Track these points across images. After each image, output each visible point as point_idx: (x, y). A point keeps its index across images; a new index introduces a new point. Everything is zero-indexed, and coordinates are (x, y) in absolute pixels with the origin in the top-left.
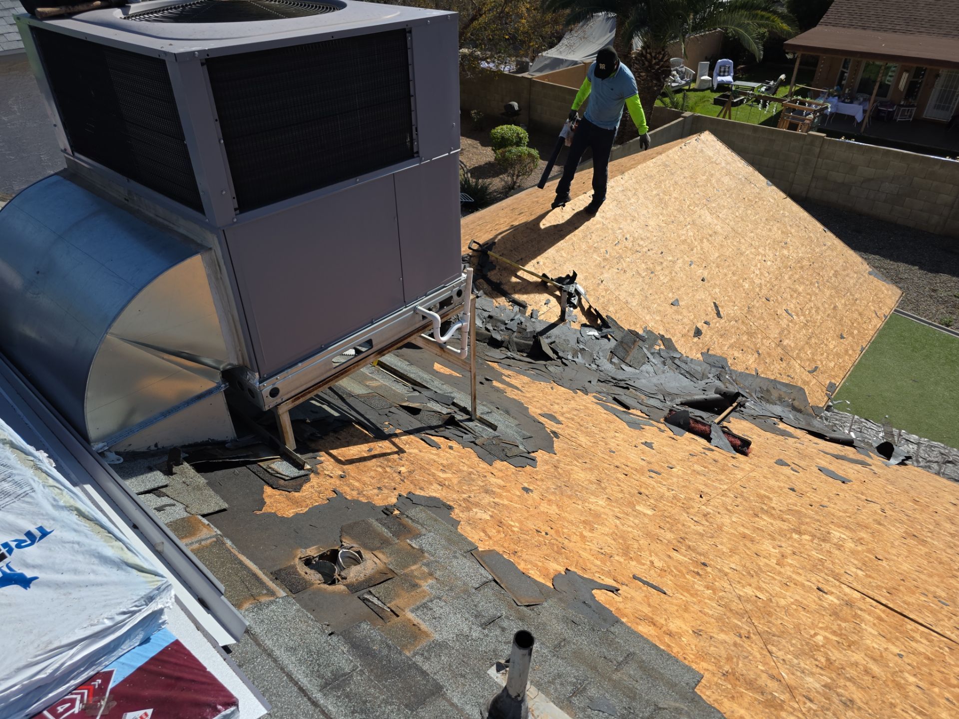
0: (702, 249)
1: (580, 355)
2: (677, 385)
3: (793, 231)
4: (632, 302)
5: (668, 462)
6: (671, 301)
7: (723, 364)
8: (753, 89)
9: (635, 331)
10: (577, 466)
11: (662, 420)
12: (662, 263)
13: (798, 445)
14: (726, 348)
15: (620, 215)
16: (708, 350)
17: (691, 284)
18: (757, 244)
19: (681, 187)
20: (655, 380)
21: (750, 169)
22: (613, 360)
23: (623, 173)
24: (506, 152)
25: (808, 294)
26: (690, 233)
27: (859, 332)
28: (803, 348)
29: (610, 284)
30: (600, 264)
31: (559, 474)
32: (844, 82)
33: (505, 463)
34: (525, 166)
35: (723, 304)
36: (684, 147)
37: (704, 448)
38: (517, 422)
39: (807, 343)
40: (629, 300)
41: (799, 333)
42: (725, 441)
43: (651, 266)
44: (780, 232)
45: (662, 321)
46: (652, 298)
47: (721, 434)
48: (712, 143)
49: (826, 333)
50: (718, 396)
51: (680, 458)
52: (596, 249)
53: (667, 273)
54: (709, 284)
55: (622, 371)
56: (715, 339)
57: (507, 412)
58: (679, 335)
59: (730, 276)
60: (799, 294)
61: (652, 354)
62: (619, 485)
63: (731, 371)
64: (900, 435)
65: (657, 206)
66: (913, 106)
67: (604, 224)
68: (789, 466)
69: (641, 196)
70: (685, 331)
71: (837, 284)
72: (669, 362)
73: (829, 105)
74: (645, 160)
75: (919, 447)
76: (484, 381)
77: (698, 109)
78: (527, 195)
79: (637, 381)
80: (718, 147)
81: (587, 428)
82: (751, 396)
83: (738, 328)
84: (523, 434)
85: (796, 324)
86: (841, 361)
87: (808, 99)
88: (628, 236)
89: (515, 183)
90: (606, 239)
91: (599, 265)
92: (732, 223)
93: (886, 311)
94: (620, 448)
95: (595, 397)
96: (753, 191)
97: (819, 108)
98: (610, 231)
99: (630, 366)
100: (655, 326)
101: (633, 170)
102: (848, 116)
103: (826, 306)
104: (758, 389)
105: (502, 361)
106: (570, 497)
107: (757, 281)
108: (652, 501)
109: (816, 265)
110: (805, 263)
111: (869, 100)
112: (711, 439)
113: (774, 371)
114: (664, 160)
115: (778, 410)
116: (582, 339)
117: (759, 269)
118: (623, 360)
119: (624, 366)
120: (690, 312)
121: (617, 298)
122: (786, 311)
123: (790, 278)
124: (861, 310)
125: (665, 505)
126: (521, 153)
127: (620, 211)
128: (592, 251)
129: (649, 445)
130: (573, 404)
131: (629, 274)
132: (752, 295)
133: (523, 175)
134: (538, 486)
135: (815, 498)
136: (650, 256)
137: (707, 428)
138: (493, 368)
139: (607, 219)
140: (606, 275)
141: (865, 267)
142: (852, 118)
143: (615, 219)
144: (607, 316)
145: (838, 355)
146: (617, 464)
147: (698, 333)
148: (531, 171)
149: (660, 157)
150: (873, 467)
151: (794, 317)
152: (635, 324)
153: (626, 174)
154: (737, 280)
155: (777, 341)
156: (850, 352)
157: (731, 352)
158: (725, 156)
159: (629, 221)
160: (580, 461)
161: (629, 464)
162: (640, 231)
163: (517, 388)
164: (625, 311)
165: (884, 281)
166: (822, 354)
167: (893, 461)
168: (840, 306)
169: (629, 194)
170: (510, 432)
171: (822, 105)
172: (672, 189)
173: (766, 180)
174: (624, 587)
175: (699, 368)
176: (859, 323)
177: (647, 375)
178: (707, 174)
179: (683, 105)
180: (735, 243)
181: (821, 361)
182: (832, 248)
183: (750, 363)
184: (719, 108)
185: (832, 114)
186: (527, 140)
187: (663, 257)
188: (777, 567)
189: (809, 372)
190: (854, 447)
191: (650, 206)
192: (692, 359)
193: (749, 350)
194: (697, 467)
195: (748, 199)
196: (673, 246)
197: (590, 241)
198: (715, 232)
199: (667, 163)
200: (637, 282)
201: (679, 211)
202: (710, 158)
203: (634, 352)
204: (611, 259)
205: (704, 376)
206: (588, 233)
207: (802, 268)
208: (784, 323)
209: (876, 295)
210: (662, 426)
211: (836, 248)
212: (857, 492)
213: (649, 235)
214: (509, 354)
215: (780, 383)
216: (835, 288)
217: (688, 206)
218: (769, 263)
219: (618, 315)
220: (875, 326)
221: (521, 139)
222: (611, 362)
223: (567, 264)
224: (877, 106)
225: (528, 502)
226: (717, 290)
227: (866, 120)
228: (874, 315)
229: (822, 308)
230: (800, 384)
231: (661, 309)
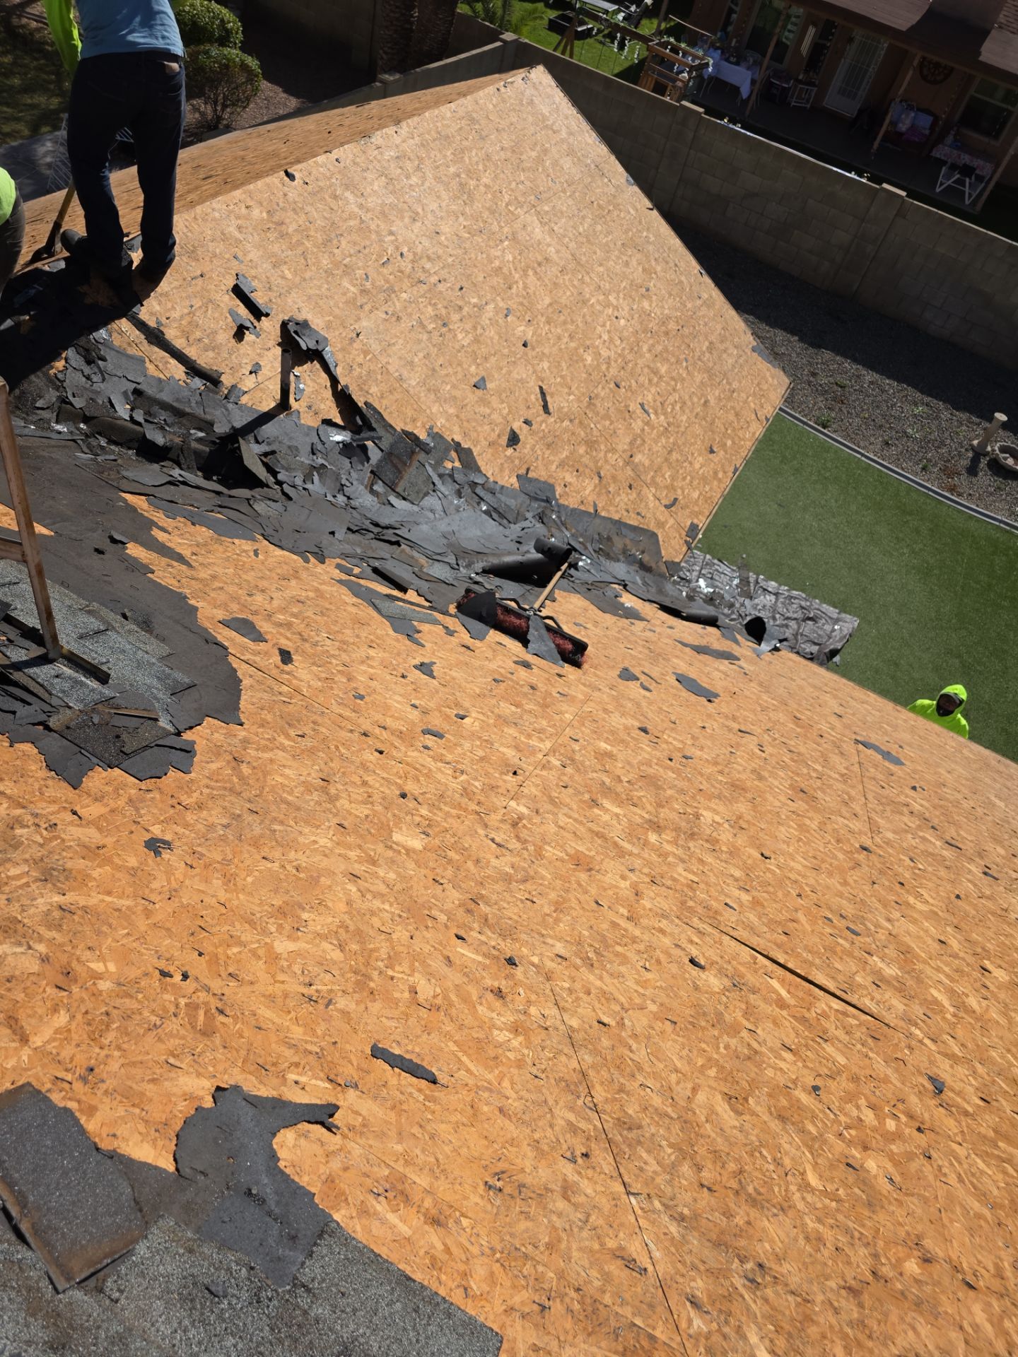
0: (525, 287)
1: (316, 478)
2: (479, 533)
3: (659, 269)
4: (410, 379)
5: (457, 704)
6: (474, 380)
7: (549, 494)
8: (606, 12)
9: (412, 434)
10: (283, 749)
11: (452, 609)
12: (460, 308)
13: (649, 634)
14: (554, 467)
15: (392, 206)
16: (528, 470)
17: (506, 351)
18: (607, 286)
19: (497, 166)
20: (443, 526)
21: (603, 150)
22: (375, 488)
23: (398, 122)
24: (199, 53)
25: (673, 379)
26: (507, 255)
27: (734, 443)
28: (660, 468)
29: (371, 341)
30: (355, 299)
31: (242, 778)
32: (730, 29)
33: (117, 771)
34: (236, 88)
35: (553, 389)
36: (503, 89)
37: (516, 662)
38: (165, 650)
39: (666, 460)
40: (405, 374)
41: (656, 442)
42: (549, 645)
43: (444, 311)
44: (640, 269)
45: (457, 416)
46: (444, 372)
47: (544, 632)
48: (549, 90)
49: (692, 444)
50: (540, 556)
51: (478, 691)
52: (348, 270)
53: (468, 326)
54: (534, 353)
55: (389, 507)
56: (539, 452)
57: (146, 625)
58: (485, 443)
59: (565, 340)
60: (661, 377)
61: (441, 476)
62: (365, 783)
63: (559, 506)
64: (757, 582)
65: (456, 198)
66: (813, 84)
67: (362, 221)
68: (638, 679)
69: (429, 175)
70: (494, 436)
71: (711, 364)
72: (467, 490)
73: (711, 62)
74: (437, 103)
75: (777, 599)
76: (106, 545)
77: (525, 30)
78: (229, 143)
79: (415, 528)
80: (557, 100)
81: (316, 644)
82: (586, 548)
83: (573, 434)
84: (175, 680)
85: (653, 428)
86: (707, 488)
87: (683, 45)
88: (405, 250)
89: (219, 119)
90: (367, 251)
91: (351, 302)
92: (572, 245)
93: (769, 410)
94: (374, 684)
95: (338, 566)
96: (606, 190)
97: (697, 62)
98: (374, 236)
99: (404, 499)
100: (447, 425)
101: (416, 119)
102: (732, 85)
103: (695, 400)
104: (596, 537)
105: (160, 492)
106: (256, 843)
107: (605, 353)
108: (424, 811)
109: (686, 331)
110: (672, 326)
111: (761, 64)
112: (528, 641)
113: (618, 507)
114: (470, 108)
115: (620, 569)
116: (319, 447)
117: (609, 332)
118: (392, 488)
119: (393, 499)
120: (503, 402)
121: (385, 370)
122: (642, 405)
123: (650, 351)
124: (738, 409)
125: (448, 814)
126: (228, 60)
127: (391, 199)
128: (339, 272)
129: (425, 668)
130: (294, 589)
131: (406, 324)
132: (595, 376)
133: (234, 105)
134: (186, 826)
135: (673, 740)
136: (441, 292)
137: (522, 622)
138: (133, 509)
139: (368, 211)
140: (365, 323)
141: (748, 339)
142: (736, 90)
143: (383, 213)
144: (366, 403)
145: (704, 479)
146: (366, 725)
147: (514, 440)
148: (248, 99)
149: (462, 101)
150: (742, 663)
151: (652, 416)
152: (414, 420)
153: (404, 124)
154: (576, 349)
155: (626, 456)
156: (720, 475)
157: (560, 474)
158: (567, 118)
159: (407, 220)
160: (292, 733)
161: (389, 722)
162: (426, 243)
163: (180, 559)
164: (397, 396)
165: (770, 362)
166: (684, 479)
167: (765, 647)
168: (712, 402)
169: (409, 166)
170: (145, 680)
171: (702, 59)
172: (481, 167)
173: (625, 174)
174: (351, 1093)
175: (512, 503)
176: (734, 430)
177: (431, 515)
178: (538, 148)
179: (503, 17)
180: (576, 283)
181: (683, 489)
182: (709, 304)
183: (587, 492)
184: (555, 38)
185: (711, 78)
186: (240, 36)
187: (463, 297)
188: (629, 926)
189: (666, 506)
190: (718, 627)
191: (444, 195)
192: (502, 487)
193: (587, 471)
194: (507, 709)
195: (599, 206)
196: (481, 279)
197: (336, 251)
198: (547, 259)
199: (474, 115)
200: (419, 341)
201: (492, 212)
202: (544, 118)
203: (411, 473)
204: (374, 292)
205: (519, 517)
206: (333, 235)
207: (667, 333)
208: (637, 425)
209: (758, 384)
210: (452, 623)
211: (714, 304)
212: (727, 717)
213: (440, 252)
214: (176, 472)
215: (626, 525)
216: (708, 370)
217: (507, 205)
218: (622, 322)
219: (385, 402)
220: (754, 434)
221: (228, 32)
222: (372, 492)
223: (293, 294)
224: (769, 77)
225: (155, 885)
226: (546, 365)
227: (754, 98)
228: (753, 417)
229: (689, 403)
230: (652, 527)
231: (458, 393)
